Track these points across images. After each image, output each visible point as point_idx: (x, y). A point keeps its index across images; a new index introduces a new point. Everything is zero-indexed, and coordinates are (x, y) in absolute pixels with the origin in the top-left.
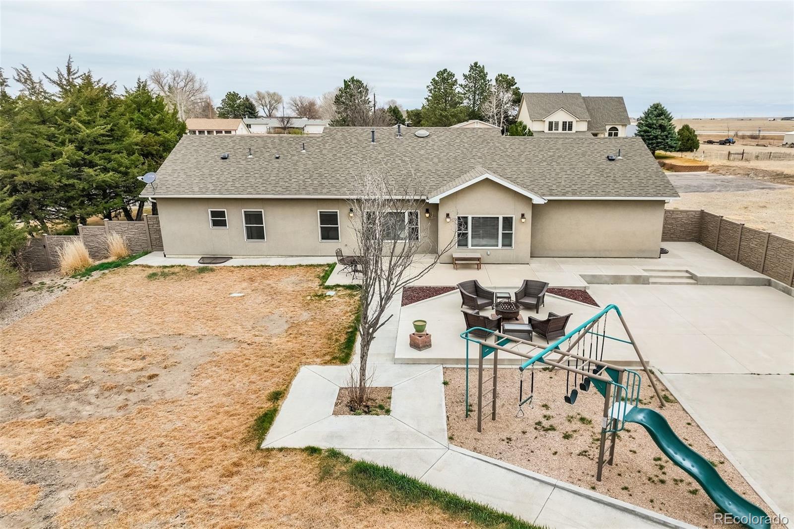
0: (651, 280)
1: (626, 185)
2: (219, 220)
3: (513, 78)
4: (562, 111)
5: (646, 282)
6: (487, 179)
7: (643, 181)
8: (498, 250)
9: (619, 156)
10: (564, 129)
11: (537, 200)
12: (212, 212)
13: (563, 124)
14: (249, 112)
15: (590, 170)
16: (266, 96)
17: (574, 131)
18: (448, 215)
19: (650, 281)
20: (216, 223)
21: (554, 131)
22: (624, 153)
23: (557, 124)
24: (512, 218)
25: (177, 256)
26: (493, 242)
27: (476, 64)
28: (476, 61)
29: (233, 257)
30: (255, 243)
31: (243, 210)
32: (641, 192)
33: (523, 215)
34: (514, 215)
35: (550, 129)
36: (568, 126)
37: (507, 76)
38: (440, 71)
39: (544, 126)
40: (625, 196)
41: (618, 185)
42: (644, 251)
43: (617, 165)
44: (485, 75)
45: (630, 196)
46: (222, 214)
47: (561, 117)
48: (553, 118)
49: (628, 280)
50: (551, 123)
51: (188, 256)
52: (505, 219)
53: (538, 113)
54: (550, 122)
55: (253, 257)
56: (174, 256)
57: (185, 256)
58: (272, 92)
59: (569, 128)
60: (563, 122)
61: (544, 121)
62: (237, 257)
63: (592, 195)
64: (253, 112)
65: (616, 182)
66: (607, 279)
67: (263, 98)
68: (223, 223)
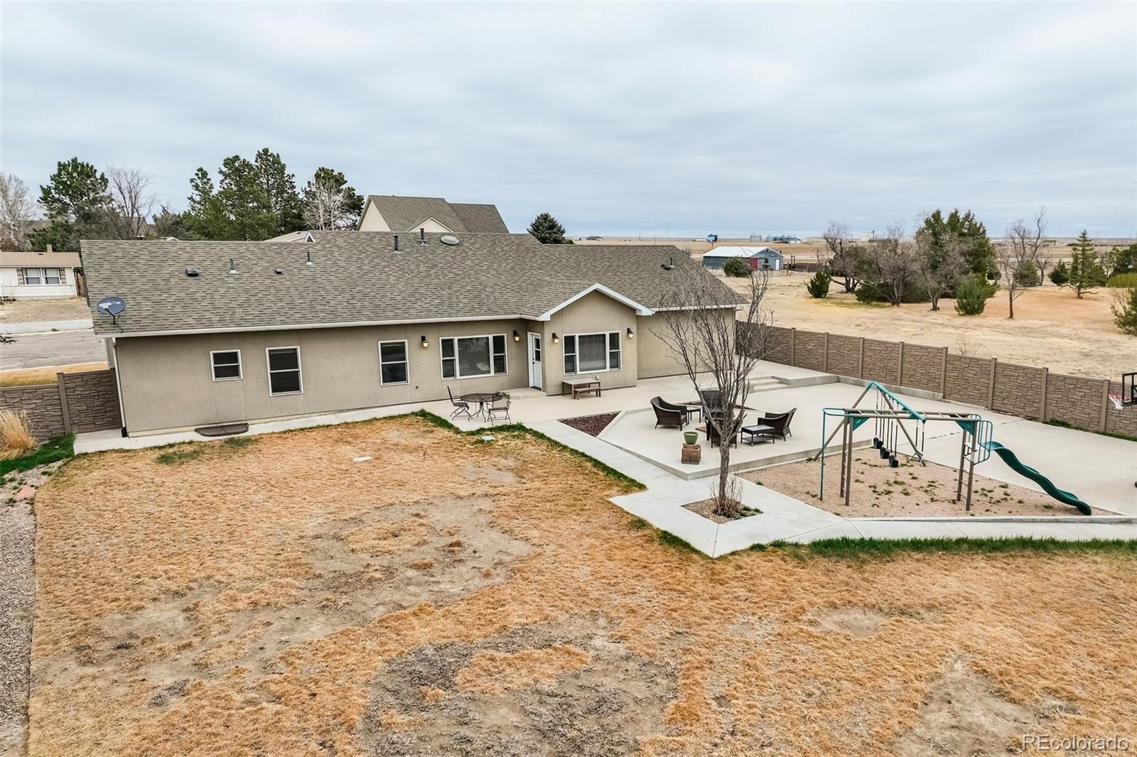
1: (700, 293)
2: (227, 367)
3: (340, 174)
4: (432, 221)
6: (596, 292)
7: (710, 289)
8: (605, 374)
9: (671, 264)
11: (646, 311)
12: (214, 355)
15: (656, 279)
18: (554, 336)
20: (220, 373)
24: (618, 334)
25: (150, 433)
26: (600, 364)
27: (266, 151)
28: (266, 147)
29: (248, 422)
30: (287, 398)
31: (267, 349)
32: (716, 300)
33: (629, 331)
34: (621, 330)
37: (333, 171)
38: (228, 159)
43: (676, 273)
44: (283, 167)
46: (233, 357)
51: (171, 430)
52: (611, 336)
55: (281, 418)
56: (145, 433)
57: (164, 431)
62: (254, 422)
65: (688, 291)
68: (234, 372)
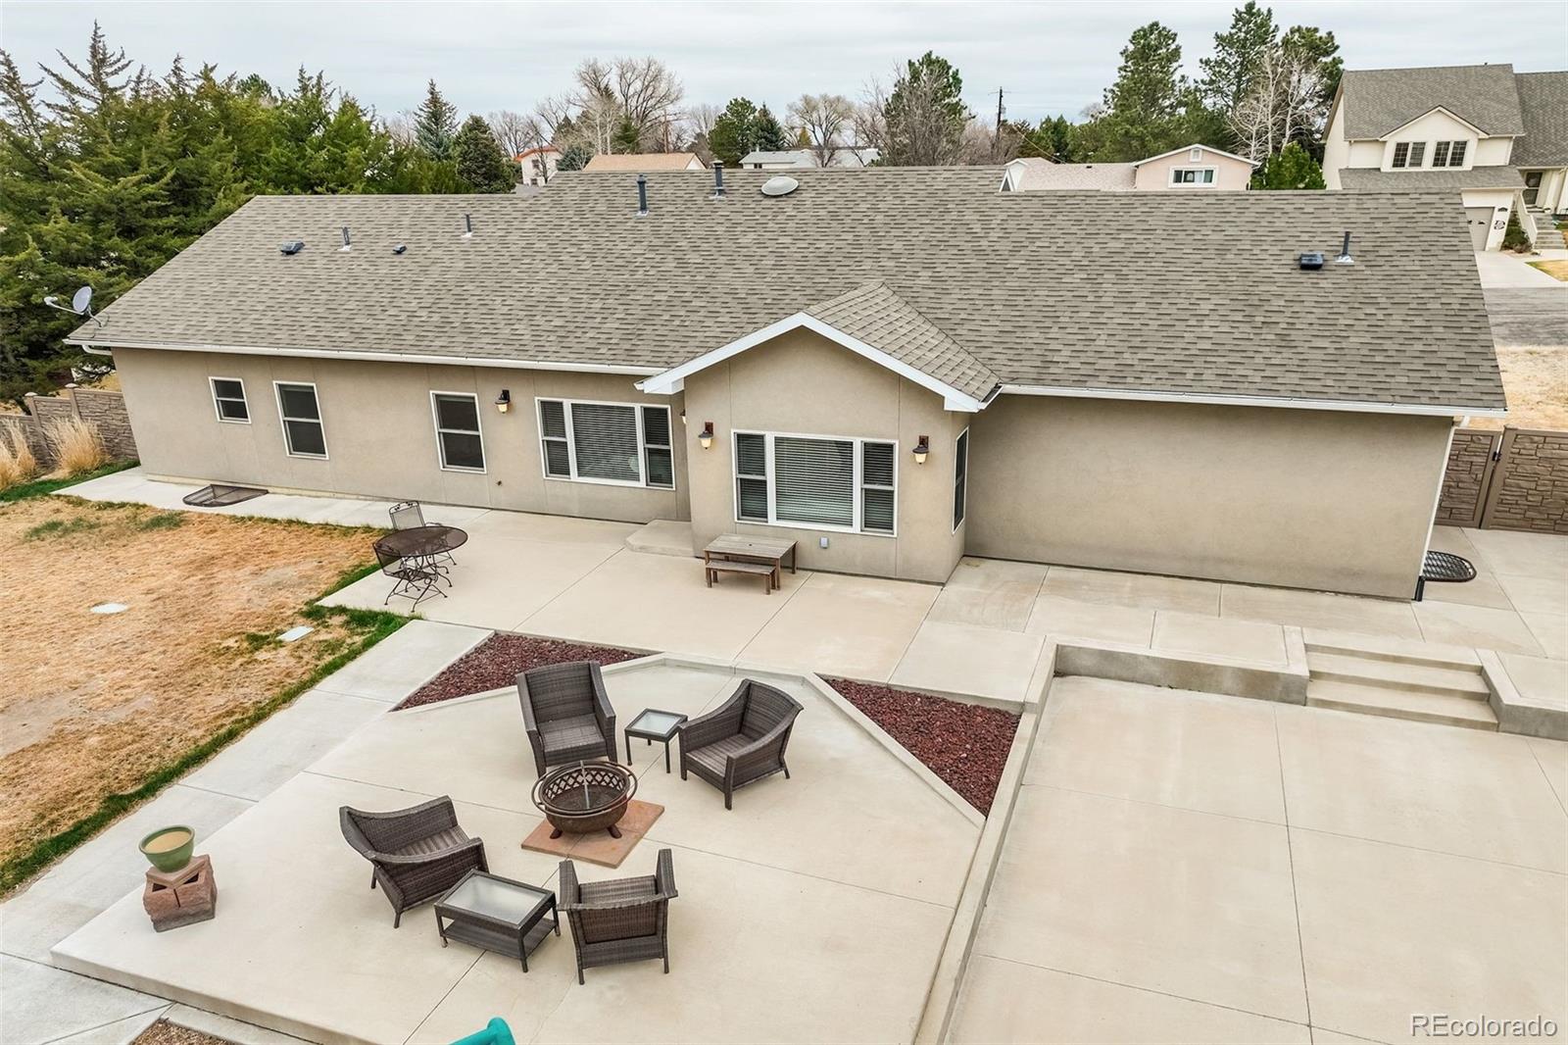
0: (1316, 691)
1: (1319, 355)
3: (1330, 34)
4: (1440, 116)
5: (1295, 697)
6: (802, 332)
7: (1388, 345)
9: (1345, 253)
10: (1439, 160)
11: (957, 401)
12: (215, 382)
13: (1438, 150)
14: (765, 138)
15: (1216, 300)
16: (821, 106)
17: (1468, 163)
18: (709, 429)
19: (1310, 695)
20: (227, 410)
21: (1407, 169)
22: (1366, 245)
23: (1420, 148)
24: (890, 447)
26: (836, 510)
27: (1251, 7)
29: (270, 490)
30: (309, 463)
31: (274, 382)
32: (1361, 382)
33: (924, 442)
34: (898, 438)
35: (1399, 161)
36: (1451, 154)
37: (1317, 30)
39: (1383, 154)
40: (1294, 393)
41: (1287, 352)
42: (1355, 575)
43: (1323, 284)
45: (1313, 394)
46: (236, 389)
47: (1433, 130)
48: (1409, 135)
49: (1228, 682)
50: (1401, 148)
51: (186, 480)
52: (869, 449)
53: (1371, 122)
54: (1399, 145)
55: (308, 493)
56: (161, 478)
57: (179, 480)
58: (832, 95)
59: (1452, 159)
60: (1439, 144)
61: (1385, 142)
62: (278, 490)
63: (1176, 388)
64: (774, 139)
65: (1285, 341)
66: (1155, 670)
67: (814, 108)
68: (240, 411)
